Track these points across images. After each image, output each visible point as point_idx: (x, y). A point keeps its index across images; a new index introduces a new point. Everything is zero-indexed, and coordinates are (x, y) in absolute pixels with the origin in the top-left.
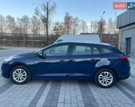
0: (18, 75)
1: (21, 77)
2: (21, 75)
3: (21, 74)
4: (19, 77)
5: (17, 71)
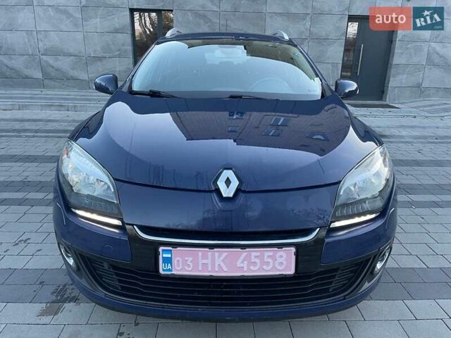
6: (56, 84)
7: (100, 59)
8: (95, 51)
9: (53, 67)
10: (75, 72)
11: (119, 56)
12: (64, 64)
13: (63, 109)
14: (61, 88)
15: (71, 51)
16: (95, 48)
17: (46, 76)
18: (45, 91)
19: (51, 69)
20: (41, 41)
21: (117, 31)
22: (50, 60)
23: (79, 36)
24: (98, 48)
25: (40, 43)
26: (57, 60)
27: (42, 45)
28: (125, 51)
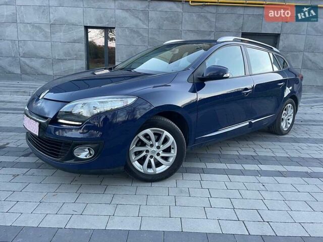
0: (147, 151)
1: (158, 154)
2: (158, 147)
3: (157, 144)
4: (151, 157)
5: (140, 140)
6: (30, 77)
7: (62, 60)
8: (59, 55)
9: (28, 66)
10: (44, 69)
11: (76, 59)
12: (36, 64)
13: (26, 94)
14: (33, 80)
15: (42, 54)
16: (59, 53)
17: (24, 72)
18: (21, 82)
19: (27, 67)
20: (21, 47)
21: (75, 41)
22: (27, 61)
23: (48, 45)
24: (61, 53)
25: (20, 49)
26: (31, 61)
27: (21, 51)
28: (81, 56)
